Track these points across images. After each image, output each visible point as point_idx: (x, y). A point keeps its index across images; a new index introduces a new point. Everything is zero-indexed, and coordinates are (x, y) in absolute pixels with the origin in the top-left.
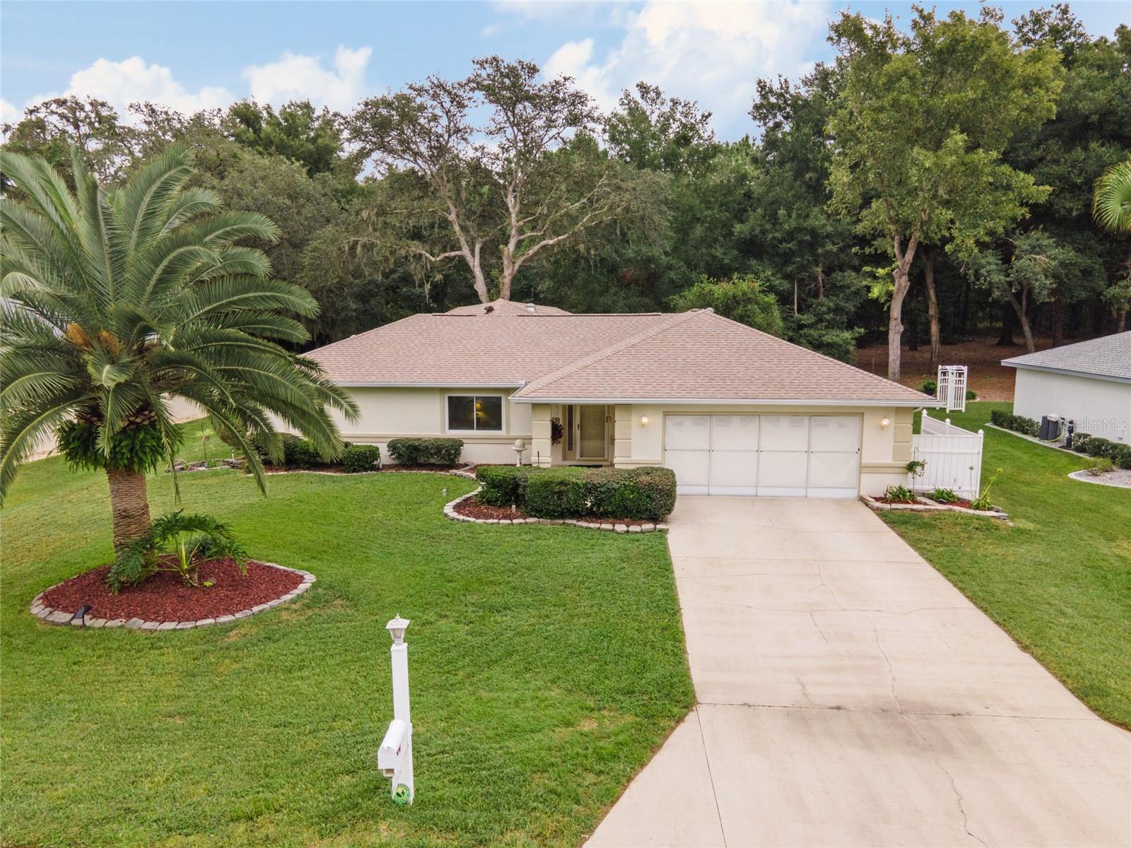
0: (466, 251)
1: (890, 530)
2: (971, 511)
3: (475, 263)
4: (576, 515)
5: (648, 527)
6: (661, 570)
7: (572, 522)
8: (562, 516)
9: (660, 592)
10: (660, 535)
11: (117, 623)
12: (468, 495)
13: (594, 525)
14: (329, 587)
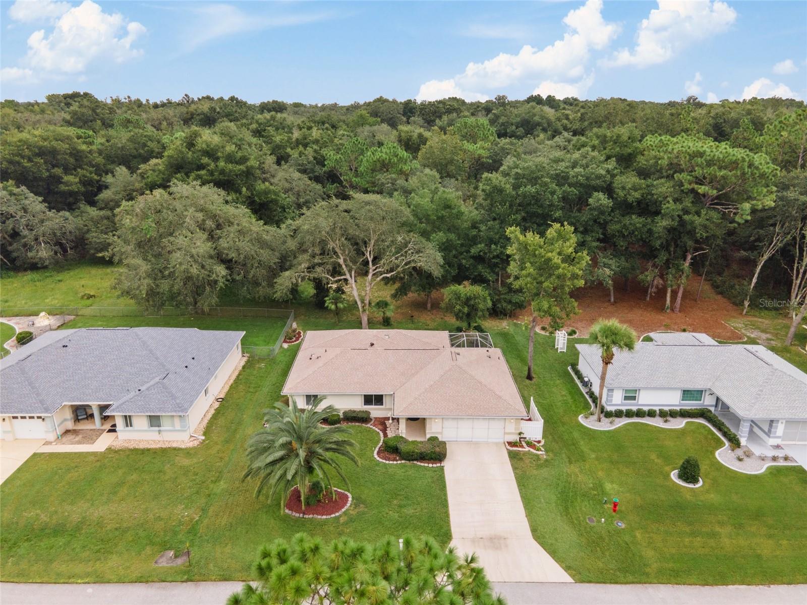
1: (509, 462)
2: (535, 452)
4: (416, 460)
5: (439, 465)
6: (443, 487)
7: (415, 462)
8: (413, 460)
9: (443, 498)
10: (442, 468)
11: (311, 516)
12: (379, 446)
13: (422, 464)
14: (357, 500)
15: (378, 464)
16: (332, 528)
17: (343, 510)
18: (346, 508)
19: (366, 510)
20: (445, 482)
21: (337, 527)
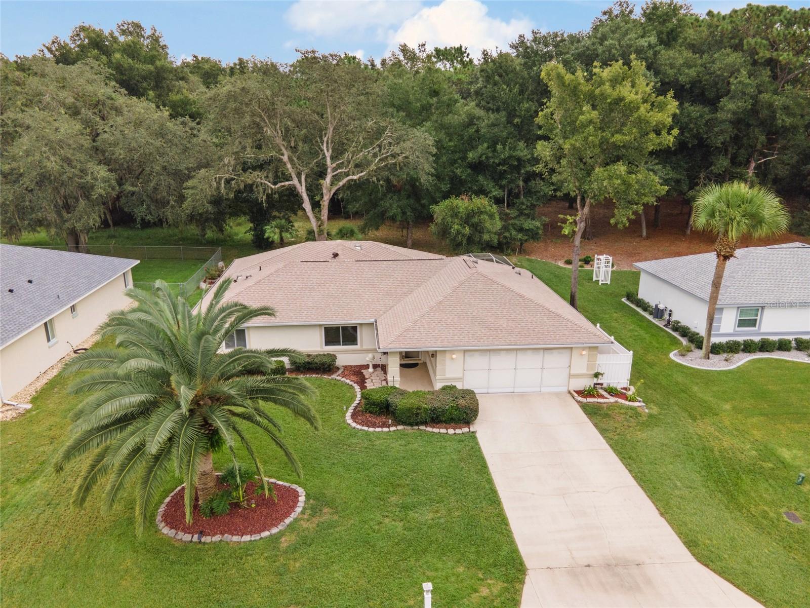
0: (295, 181)
1: (588, 420)
2: (627, 403)
3: (302, 190)
4: (425, 423)
5: (466, 430)
6: (483, 467)
7: (422, 427)
8: (417, 424)
9: (487, 487)
10: (473, 435)
11: (217, 538)
12: (354, 404)
13: (436, 430)
14: (316, 499)
15: (354, 433)
16: (262, 562)
17: (288, 521)
18: (293, 515)
19: (336, 518)
20: (483, 458)
21: (273, 559)
